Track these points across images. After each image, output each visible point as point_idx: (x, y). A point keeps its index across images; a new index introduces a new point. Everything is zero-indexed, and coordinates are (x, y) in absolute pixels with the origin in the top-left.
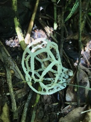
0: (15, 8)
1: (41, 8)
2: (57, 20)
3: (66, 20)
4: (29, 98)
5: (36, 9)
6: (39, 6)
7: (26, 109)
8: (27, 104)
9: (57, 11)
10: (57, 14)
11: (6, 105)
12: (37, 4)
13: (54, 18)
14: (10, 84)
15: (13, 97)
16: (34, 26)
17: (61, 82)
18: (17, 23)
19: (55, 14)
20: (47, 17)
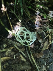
0: (3, 25)
1: (11, 18)
2: (19, 18)
3: (22, 16)
5: (9, 20)
6: (10, 18)
7: (28, 53)
8: (27, 51)
9: (17, 15)
10: (18, 16)
11: (21, 55)
12: (9, 18)
13: (17, 18)
14: (18, 48)
16: (13, 26)
17: (34, 38)
18: (7, 29)
19: (17, 16)
20: (15, 19)
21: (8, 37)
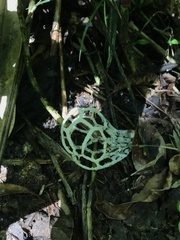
1: (70, 69)
2: (97, 72)
3: (108, 66)
4: (85, 179)
5: (62, 75)
6: (66, 68)
9: (92, 60)
10: (94, 64)
12: (62, 68)
13: (90, 70)
15: (65, 182)
16: (68, 94)
18: (45, 102)
19: (91, 65)
21: (46, 125)
